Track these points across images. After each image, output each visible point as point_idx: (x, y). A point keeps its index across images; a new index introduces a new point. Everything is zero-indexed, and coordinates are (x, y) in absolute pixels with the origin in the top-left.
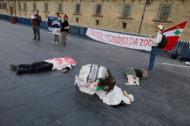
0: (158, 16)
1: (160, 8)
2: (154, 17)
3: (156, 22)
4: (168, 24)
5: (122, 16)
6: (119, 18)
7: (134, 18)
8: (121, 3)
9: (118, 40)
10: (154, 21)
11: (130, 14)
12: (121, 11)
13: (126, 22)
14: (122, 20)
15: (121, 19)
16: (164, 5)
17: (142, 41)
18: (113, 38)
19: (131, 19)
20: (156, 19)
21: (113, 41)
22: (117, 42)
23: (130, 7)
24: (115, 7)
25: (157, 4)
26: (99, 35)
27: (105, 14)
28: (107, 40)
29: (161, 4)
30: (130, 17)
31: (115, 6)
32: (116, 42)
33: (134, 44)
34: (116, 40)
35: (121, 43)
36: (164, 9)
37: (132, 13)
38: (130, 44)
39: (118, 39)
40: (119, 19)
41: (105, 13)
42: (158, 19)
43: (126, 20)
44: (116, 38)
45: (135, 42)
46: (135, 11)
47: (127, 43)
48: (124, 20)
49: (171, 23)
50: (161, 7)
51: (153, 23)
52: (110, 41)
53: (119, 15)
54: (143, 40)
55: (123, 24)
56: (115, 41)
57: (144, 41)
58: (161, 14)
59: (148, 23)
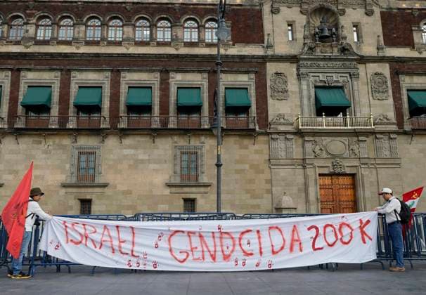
0: (175, 173)
1: (175, 156)
2: (167, 177)
3: (174, 190)
4: (202, 189)
5: (74, 180)
6: (64, 186)
7: (111, 183)
8: (66, 146)
9: (219, 248)
10: (169, 186)
11: (101, 173)
12: (68, 166)
13: (88, 197)
14: (75, 190)
15: (70, 190)
16: (182, 147)
17: (314, 230)
18: (196, 241)
19: (105, 186)
20: (173, 181)
21: (198, 254)
22: (219, 255)
23: (94, 153)
24: (44, 155)
25: (167, 147)
26: (116, 243)
27: (10, 177)
28: (168, 254)
29: (176, 147)
30: (100, 180)
31: (45, 152)
32: (214, 258)
33: (291, 249)
34: (212, 249)
35: (238, 254)
36: (185, 157)
37: (103, 169)
38: (274, 252)
39: (218, 243)
40: (63, 191)
41: (10, 174)
42: (178, 180)
43: (90, 190)
44: (210, 242)
45: (293, 240)
46: (111, 163)
47: (261, 253)
48: (83, 190)
49: (209, 188)
50: (179, 153)
51: (167, 191)
52: (183, 256)
53: (62, 178)
54: (317, 228)
55: (78, 203)
56: (207, 255)
57: (321, 231)
58: (182, 168)
59: (154, 193)
